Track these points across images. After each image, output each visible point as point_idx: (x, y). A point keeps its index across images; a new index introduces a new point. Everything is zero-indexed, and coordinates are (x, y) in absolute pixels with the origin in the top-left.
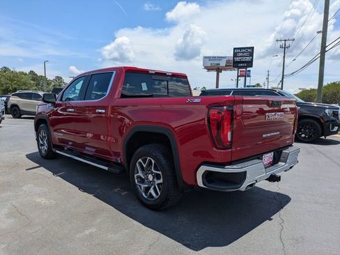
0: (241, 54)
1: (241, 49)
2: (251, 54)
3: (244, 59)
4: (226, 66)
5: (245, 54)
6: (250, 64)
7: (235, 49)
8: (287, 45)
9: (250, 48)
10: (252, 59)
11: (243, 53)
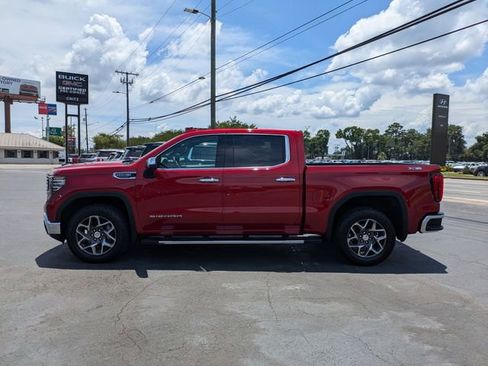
0: (68, 83)
1: (68, 75)
2: (85, 85)
3: (74, 91)
4: (21, 94)
5: (75, 84)
6: (83, 99)
7: (58, 73)
8: (130, 80)
9: (82, 76)
10: (87, 92)
11: (72, 81)
